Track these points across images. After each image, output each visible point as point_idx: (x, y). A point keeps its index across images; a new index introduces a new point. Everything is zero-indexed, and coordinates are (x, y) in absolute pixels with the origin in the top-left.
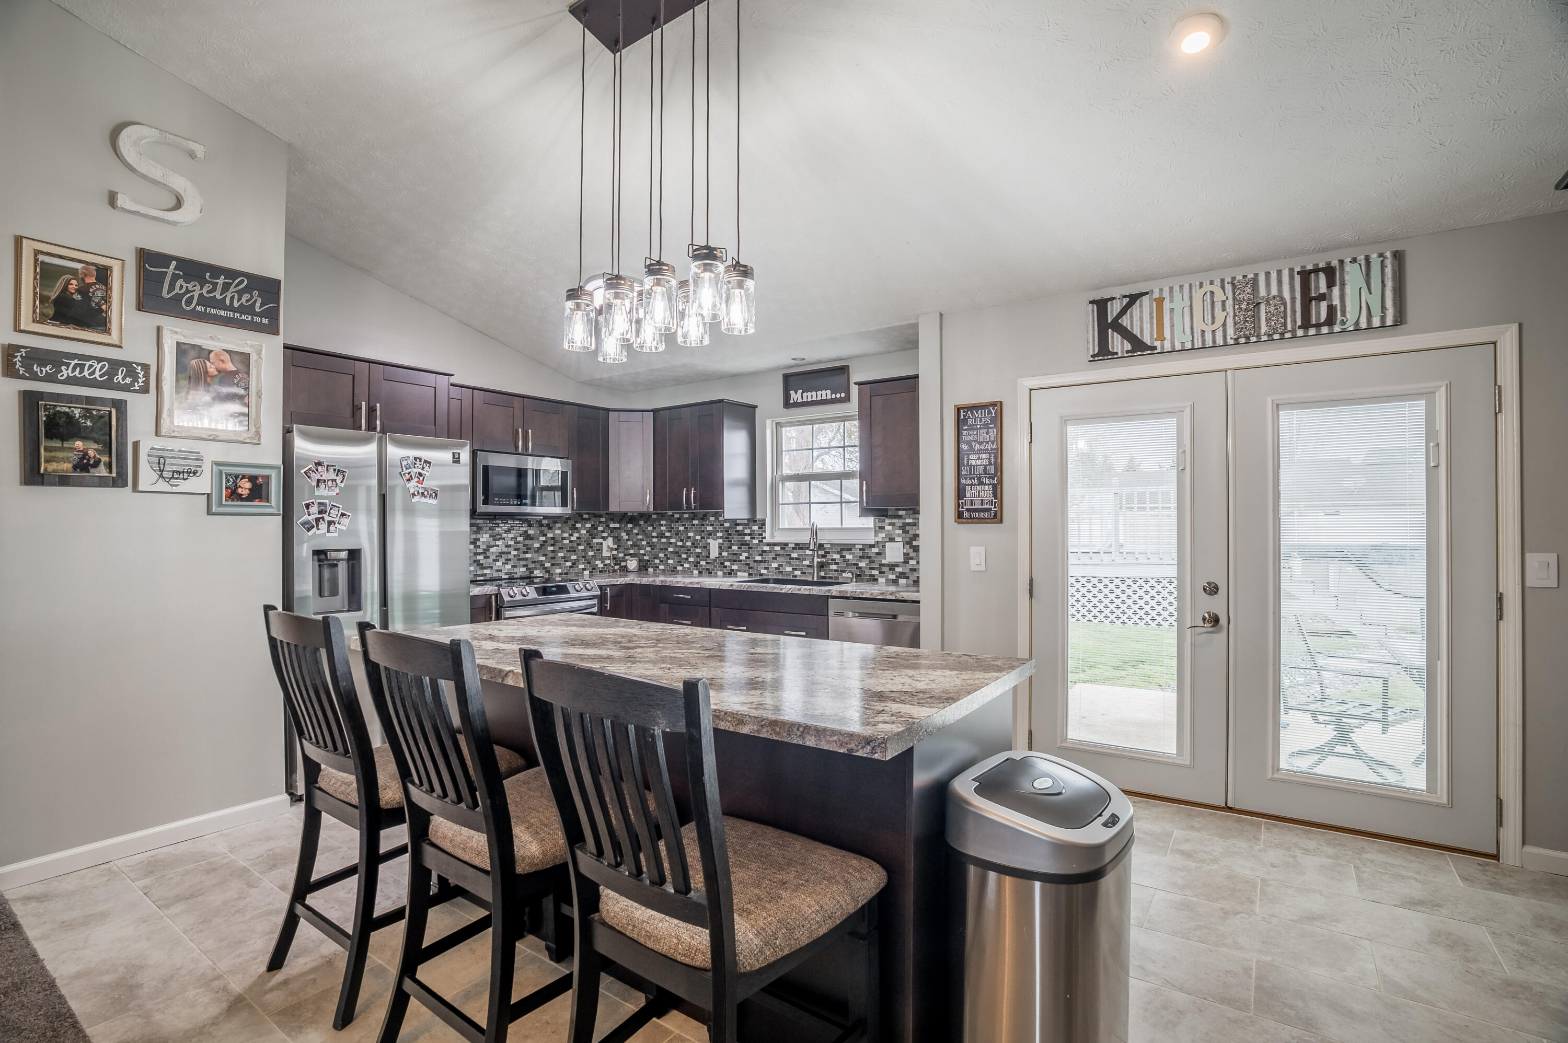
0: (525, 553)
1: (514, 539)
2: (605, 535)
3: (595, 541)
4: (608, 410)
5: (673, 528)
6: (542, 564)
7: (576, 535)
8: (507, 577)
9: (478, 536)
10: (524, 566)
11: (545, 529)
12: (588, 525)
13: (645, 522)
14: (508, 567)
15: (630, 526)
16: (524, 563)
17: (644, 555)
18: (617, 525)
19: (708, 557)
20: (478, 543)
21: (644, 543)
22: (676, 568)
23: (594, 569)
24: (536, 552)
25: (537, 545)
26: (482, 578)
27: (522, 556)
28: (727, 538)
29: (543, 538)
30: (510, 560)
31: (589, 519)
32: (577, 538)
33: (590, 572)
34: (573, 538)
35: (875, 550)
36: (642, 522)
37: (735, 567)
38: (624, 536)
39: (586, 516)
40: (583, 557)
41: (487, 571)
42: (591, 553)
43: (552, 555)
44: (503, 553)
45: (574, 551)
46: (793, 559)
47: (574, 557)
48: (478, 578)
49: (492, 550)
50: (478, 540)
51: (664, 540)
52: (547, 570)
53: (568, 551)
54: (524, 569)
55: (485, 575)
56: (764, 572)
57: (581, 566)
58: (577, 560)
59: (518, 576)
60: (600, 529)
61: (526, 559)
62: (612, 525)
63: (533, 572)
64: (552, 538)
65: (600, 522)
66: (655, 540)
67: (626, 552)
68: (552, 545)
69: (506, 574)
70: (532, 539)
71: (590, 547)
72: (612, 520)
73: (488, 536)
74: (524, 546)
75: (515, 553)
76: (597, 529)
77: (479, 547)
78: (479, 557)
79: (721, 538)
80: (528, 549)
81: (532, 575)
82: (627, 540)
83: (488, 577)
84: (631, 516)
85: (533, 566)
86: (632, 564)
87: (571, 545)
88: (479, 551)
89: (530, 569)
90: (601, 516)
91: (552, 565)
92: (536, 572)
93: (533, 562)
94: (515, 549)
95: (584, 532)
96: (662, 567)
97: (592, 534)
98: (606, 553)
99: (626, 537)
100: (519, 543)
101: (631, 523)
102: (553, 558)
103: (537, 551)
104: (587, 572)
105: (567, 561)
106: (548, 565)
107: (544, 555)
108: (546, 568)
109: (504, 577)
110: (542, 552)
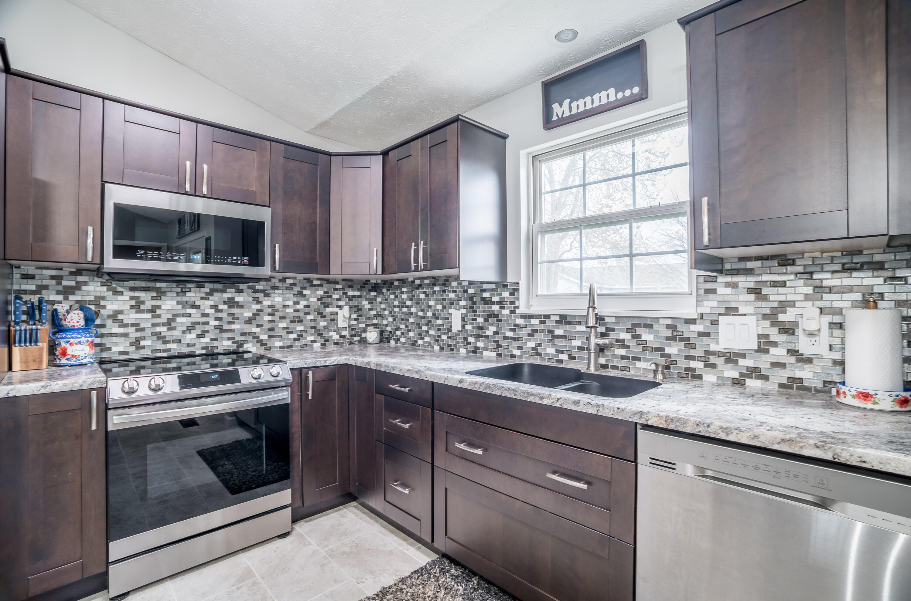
0: (230, 323)
1: (214, 307)
2: (340, 303)
3: (328, 310)
4: (329, 154)
5: (413, 296)
6: (255, 337)
7: (303, 303)
8: (204, 352)
9: (158, 303)
10: (229, 339)
11: (261, 296)
12: (320, 292)
13: (388, 290)
14: (206, 340)
15: (373, 294)
16: (230, 335)
17: (387, 325)
18: (357, 293)
19: (450, 330)
20: (158, 311)
21: (387, 312)
22: (416, 341)
23: (328, 341)
24: (246, 322)
25: (248, 314)
26: (165, 354)
27: (226, 327)
28: (472, 308)
29: (258, 307)
30: (208, 332)
31: (321, 286)
32: (306, 307)
33: (322, 345)
34: (300, 307)
35: (699, 328)
36: (384, 290)
37: (480, 344)
38: (366, 304)
39: (316, 282)
40: (312, 328)
41: (169, 346)
42: (323, 324)
43: (270, 326)
44: (198, 323)
45: (301, 321)
46: (557, 337)
47: (300, 328)
48: (158, 355)
49: (179, 320)
50: (159, 307)
51: (405, 310)
52: (263, 344)
53: (292, 321)
54: (230, 342)
55: (169, 350)
56: (516, 352)
57: (310, 338)
58: (305, 331)
59: (220, 350)
60: (336, 296)
61: (233, 331)
62: (350, 293)
63: (242, 346)
64: (269, 307)
65: (336, 290)
66: (397, 309)
67: (369, 322)
68: (269, 314)
69: (203, 348)
70: (242, 307)
71: (322, 317)
72: (351, 287)
73: (174, 302)
74: (229, 315)
75: (217, 323)
76: (331, 296)
77: (159, 316)
78: (158, 329)
79: (464, 307)
80: (234, 319)
81: (241, 349)
82: (370, 309)
83: (174, 353)
84: (375, 284)
85: (242, 338)
86: (372, 335)
87: (296, 314)
88: (158, 320)
89: (238, 342)
90: (337, 283)
91: (270, 337)
92: (245, 346)
93: (243, 334)
94: (217, 319)
95: (313, 300)
96: (403, 340)
97: (324, 301)
98: (342, 323)
99: (369, 306)
100: (221, 311)
101: (375, 291)
102: (270, 329)
103: (249, 321)
104: (317, 345)
105: (291, 332)
106: (264, 337)
107: (258, 326)
108: (262, 340)
109: (198, 352)
110: (254, 323)
